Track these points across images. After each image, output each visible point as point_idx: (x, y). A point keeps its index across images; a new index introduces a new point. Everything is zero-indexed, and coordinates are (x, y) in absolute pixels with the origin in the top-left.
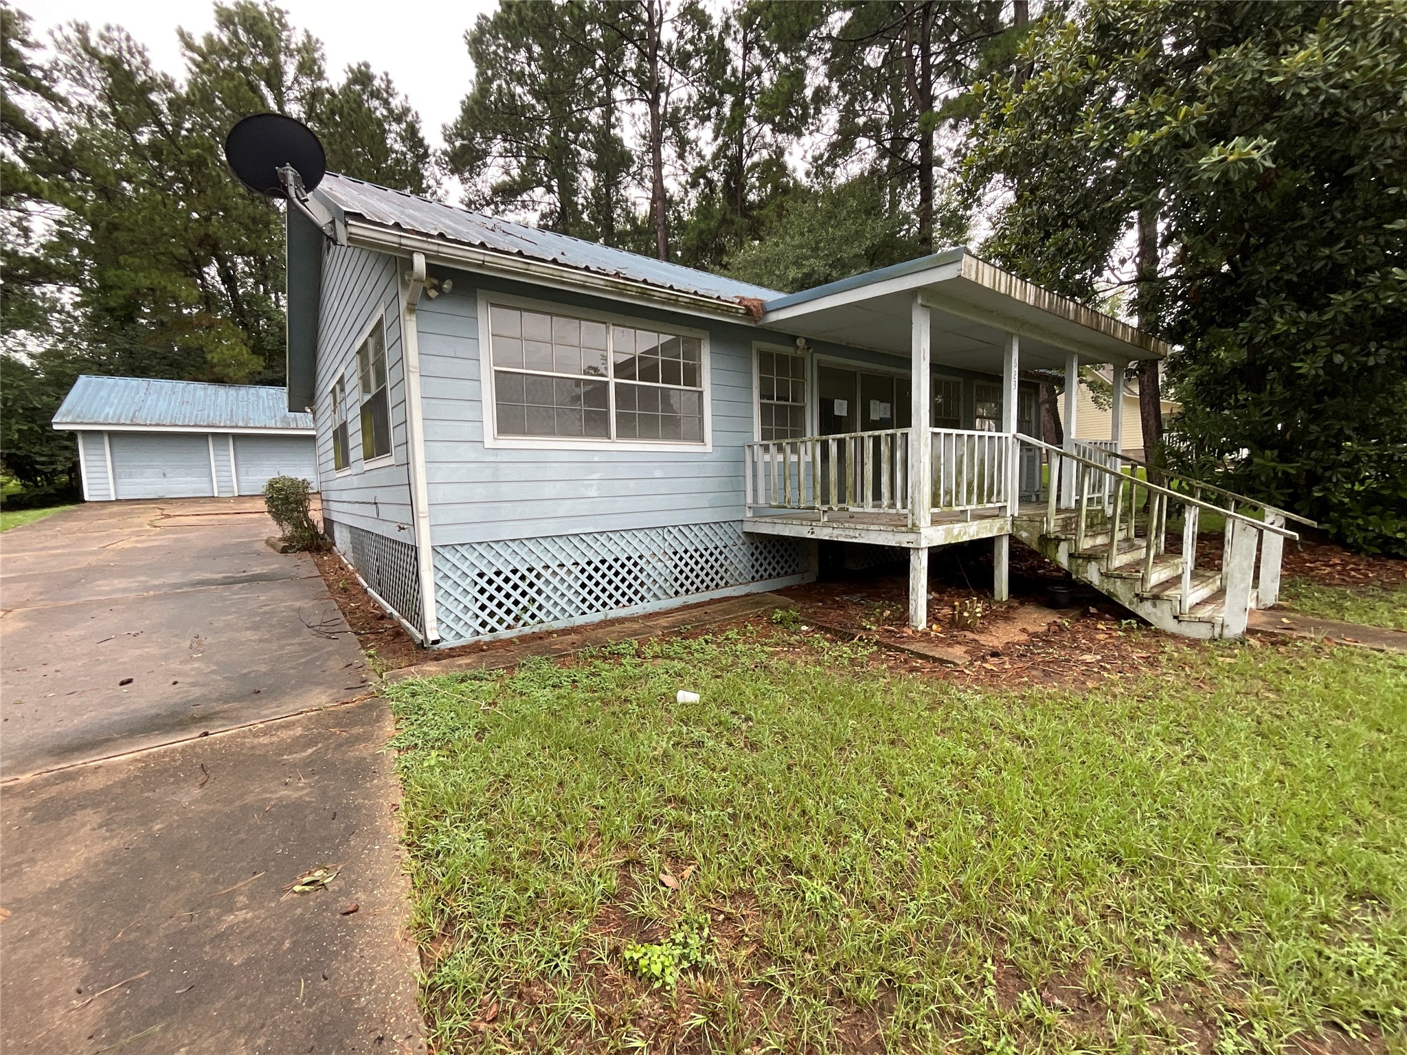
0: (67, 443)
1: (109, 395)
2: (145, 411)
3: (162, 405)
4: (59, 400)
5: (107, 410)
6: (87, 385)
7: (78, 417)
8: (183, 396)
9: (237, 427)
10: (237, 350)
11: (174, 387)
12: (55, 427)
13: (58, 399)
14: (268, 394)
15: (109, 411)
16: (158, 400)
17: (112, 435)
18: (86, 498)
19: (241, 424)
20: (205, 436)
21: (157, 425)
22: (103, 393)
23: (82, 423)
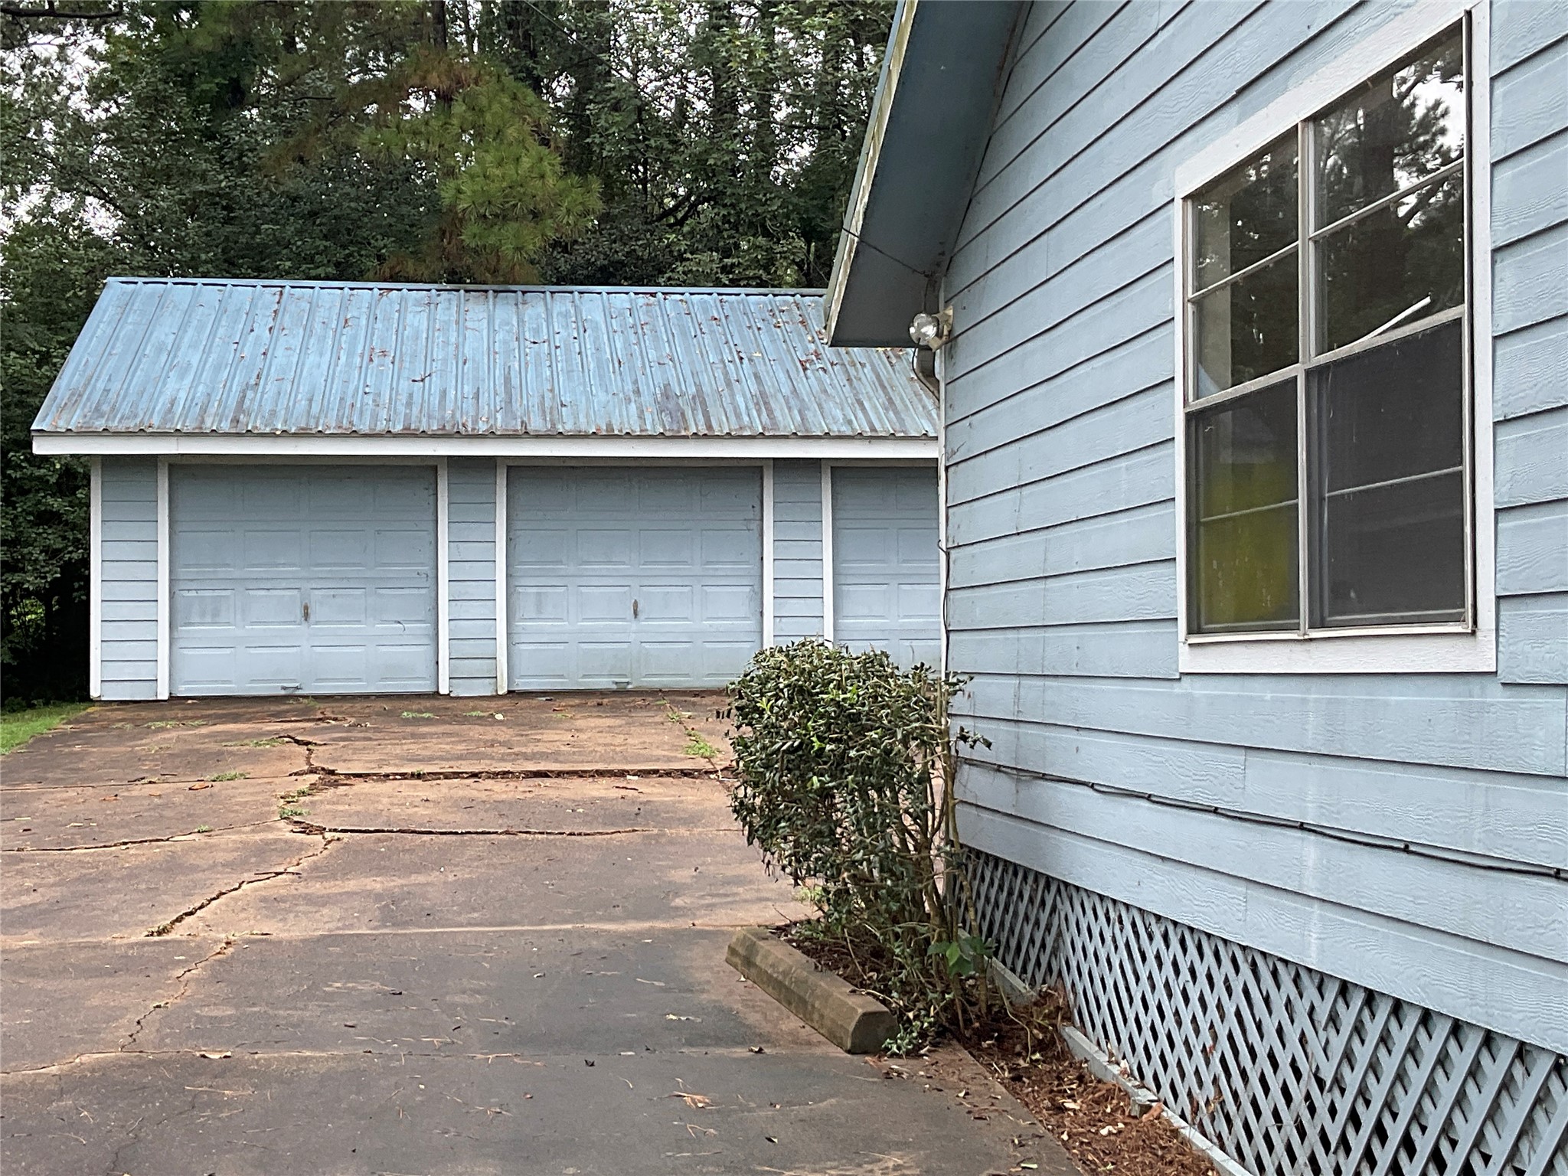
0: (56, 503)
1: (178, 336)
2: (271, 388)
3: (317, 363)
4: (50, 362)
5: (172, 385)
6: (126, 307)
7: (98, 411)
8: (370, 333)
9: (526, 435)
10: (526, 162)
11: (344, 306)
12: (40, 448)
13: (45, 359)
14: (609, 316)
15: (177, 391)
16: (304, 348)
17: (181, 468)
18: (94, 693)
19: (536, 424)
20: (425, 470)
21: (303, 434)
22: (164, 333)
23: (106, 433)
